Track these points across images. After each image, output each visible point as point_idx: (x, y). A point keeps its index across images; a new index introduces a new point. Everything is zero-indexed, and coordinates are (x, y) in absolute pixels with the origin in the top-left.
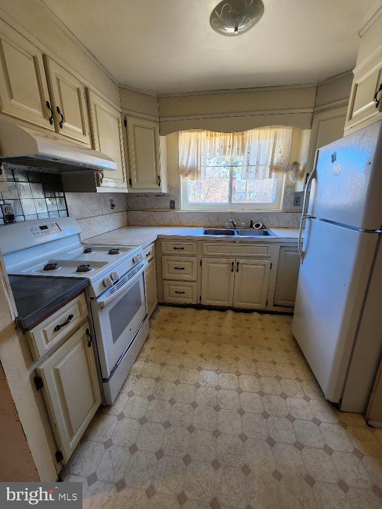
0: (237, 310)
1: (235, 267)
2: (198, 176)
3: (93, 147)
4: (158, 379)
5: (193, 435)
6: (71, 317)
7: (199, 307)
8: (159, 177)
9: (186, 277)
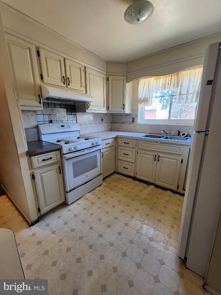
0: (157, 186)
1: (157, 158)
2: (147, 103)
3: (86, 92)
4: (92, 203)
5: (90, 230)
6: (51, 158)
7: (135, 179)
8: (124, 105)
9: (129, 160)
